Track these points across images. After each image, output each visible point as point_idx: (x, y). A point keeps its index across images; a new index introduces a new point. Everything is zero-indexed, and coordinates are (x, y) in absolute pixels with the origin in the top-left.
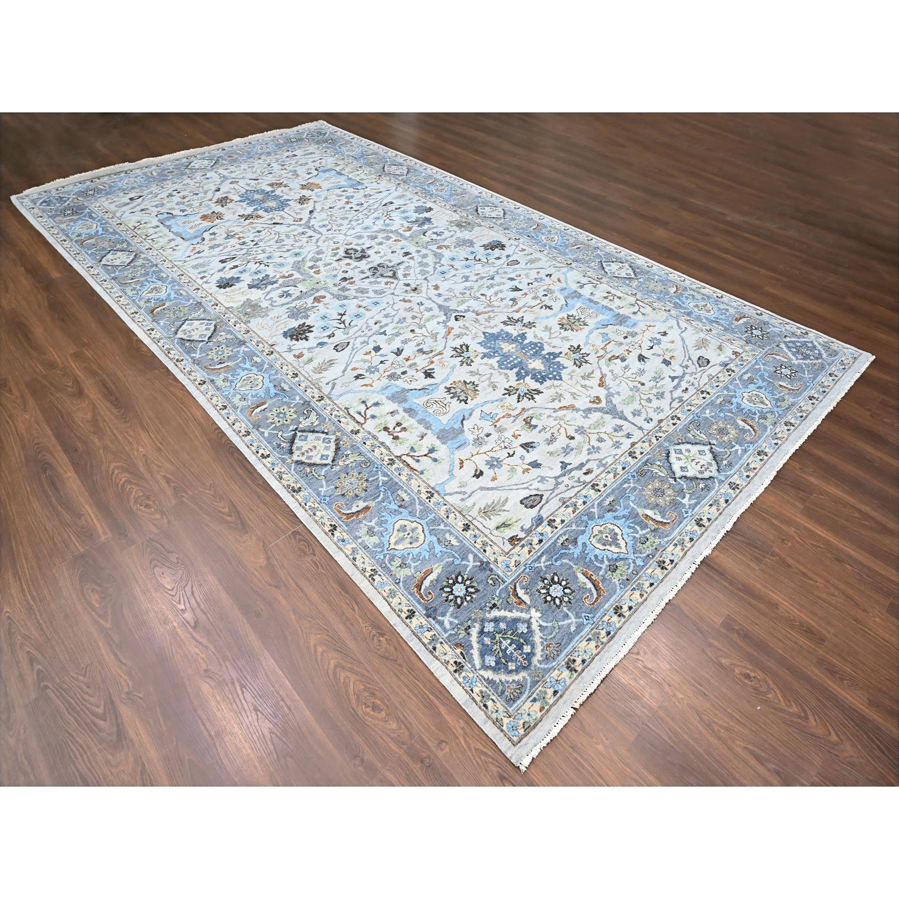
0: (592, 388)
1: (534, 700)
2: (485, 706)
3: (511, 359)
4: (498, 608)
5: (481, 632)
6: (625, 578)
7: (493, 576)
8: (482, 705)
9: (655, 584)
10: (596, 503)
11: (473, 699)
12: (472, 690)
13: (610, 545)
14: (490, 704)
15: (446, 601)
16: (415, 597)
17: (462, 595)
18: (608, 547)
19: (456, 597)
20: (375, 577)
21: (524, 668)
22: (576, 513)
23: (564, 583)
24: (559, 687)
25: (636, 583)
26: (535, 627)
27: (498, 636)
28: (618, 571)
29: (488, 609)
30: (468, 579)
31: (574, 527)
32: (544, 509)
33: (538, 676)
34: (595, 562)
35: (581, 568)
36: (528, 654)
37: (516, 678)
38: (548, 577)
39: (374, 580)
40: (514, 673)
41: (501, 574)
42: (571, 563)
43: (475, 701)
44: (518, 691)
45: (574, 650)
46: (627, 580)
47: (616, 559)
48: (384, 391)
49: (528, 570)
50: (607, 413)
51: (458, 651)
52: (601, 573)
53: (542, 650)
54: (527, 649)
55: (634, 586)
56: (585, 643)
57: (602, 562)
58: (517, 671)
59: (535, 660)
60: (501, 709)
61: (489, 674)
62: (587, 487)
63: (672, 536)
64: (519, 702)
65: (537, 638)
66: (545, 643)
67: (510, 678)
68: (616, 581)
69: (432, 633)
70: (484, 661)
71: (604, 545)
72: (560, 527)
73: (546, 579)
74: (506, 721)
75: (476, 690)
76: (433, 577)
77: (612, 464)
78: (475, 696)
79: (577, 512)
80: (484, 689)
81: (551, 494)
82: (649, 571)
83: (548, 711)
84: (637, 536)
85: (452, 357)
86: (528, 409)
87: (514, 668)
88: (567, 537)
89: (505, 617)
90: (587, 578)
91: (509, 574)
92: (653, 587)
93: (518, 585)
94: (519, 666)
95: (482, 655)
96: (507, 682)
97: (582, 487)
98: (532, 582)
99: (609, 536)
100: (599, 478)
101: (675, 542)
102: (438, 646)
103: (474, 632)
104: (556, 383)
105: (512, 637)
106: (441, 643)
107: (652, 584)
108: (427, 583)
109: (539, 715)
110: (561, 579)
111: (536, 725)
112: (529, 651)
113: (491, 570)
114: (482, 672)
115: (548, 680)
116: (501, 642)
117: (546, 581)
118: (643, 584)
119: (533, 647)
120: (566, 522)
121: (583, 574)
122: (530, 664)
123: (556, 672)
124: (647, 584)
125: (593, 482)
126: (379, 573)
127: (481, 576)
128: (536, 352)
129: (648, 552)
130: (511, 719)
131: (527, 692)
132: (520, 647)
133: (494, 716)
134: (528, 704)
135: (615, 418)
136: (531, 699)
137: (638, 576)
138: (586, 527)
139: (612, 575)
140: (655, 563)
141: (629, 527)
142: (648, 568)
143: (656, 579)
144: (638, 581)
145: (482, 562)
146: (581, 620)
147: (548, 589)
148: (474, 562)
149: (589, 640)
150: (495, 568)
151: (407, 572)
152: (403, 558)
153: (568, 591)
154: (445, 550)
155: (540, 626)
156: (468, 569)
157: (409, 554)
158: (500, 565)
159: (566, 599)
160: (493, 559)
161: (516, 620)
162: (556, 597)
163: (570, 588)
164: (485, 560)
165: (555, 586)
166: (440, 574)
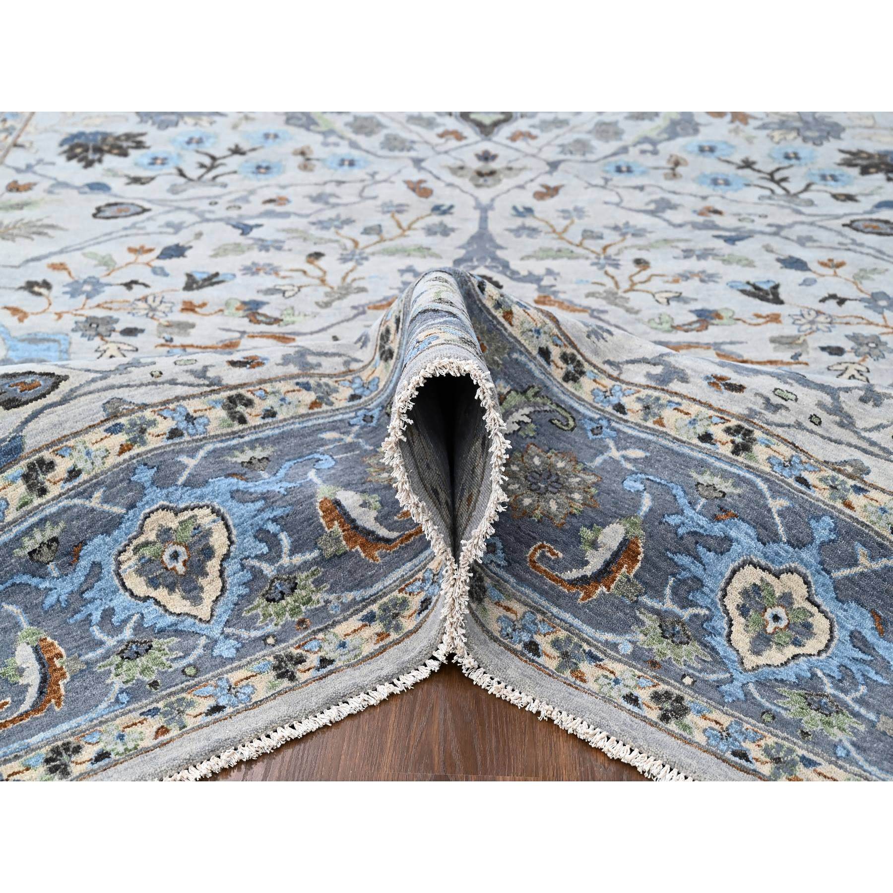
6: (149, 679)
9: (229, 710)
10: (210, 447)
13: (171, 588)
18: (161, 594)
22: (126, 456)
25: (173, 699)
28: (143, 661)
31: (95, 502)
32: (43, 421)
34: (95, 629)
35: (43, 636)
42: (23, 619)
46: (154, 684)
47: (162, 631)
52: (92, 656)
55: (160, 705)
57: (116, 630)
62: (214, 397)
63: (378, 586)
68: (116, 680)
71: (153, 583)
72: (54, 491)
79: (136, 450)
81: (94, 380)
82: (234, 677)
84: (269, 570)
88: (56, 532)
90: (40, 659)
92: (216, 716)
97: (196, 391)
99: (183, 557)
101: (375, 608)
107: (217, 709)
118: (190, 704)
120: (84, 477)
121: (36, 649)
124: (206, 704)
125: (242, 391)
129: (271, 628)
137: (192, 682)
138: (132, 506)
139: (118, 666)
140: (271, 658)
141: (262, 535)
142: (240, 667)
143: (242, 697)
144: (184, 695)
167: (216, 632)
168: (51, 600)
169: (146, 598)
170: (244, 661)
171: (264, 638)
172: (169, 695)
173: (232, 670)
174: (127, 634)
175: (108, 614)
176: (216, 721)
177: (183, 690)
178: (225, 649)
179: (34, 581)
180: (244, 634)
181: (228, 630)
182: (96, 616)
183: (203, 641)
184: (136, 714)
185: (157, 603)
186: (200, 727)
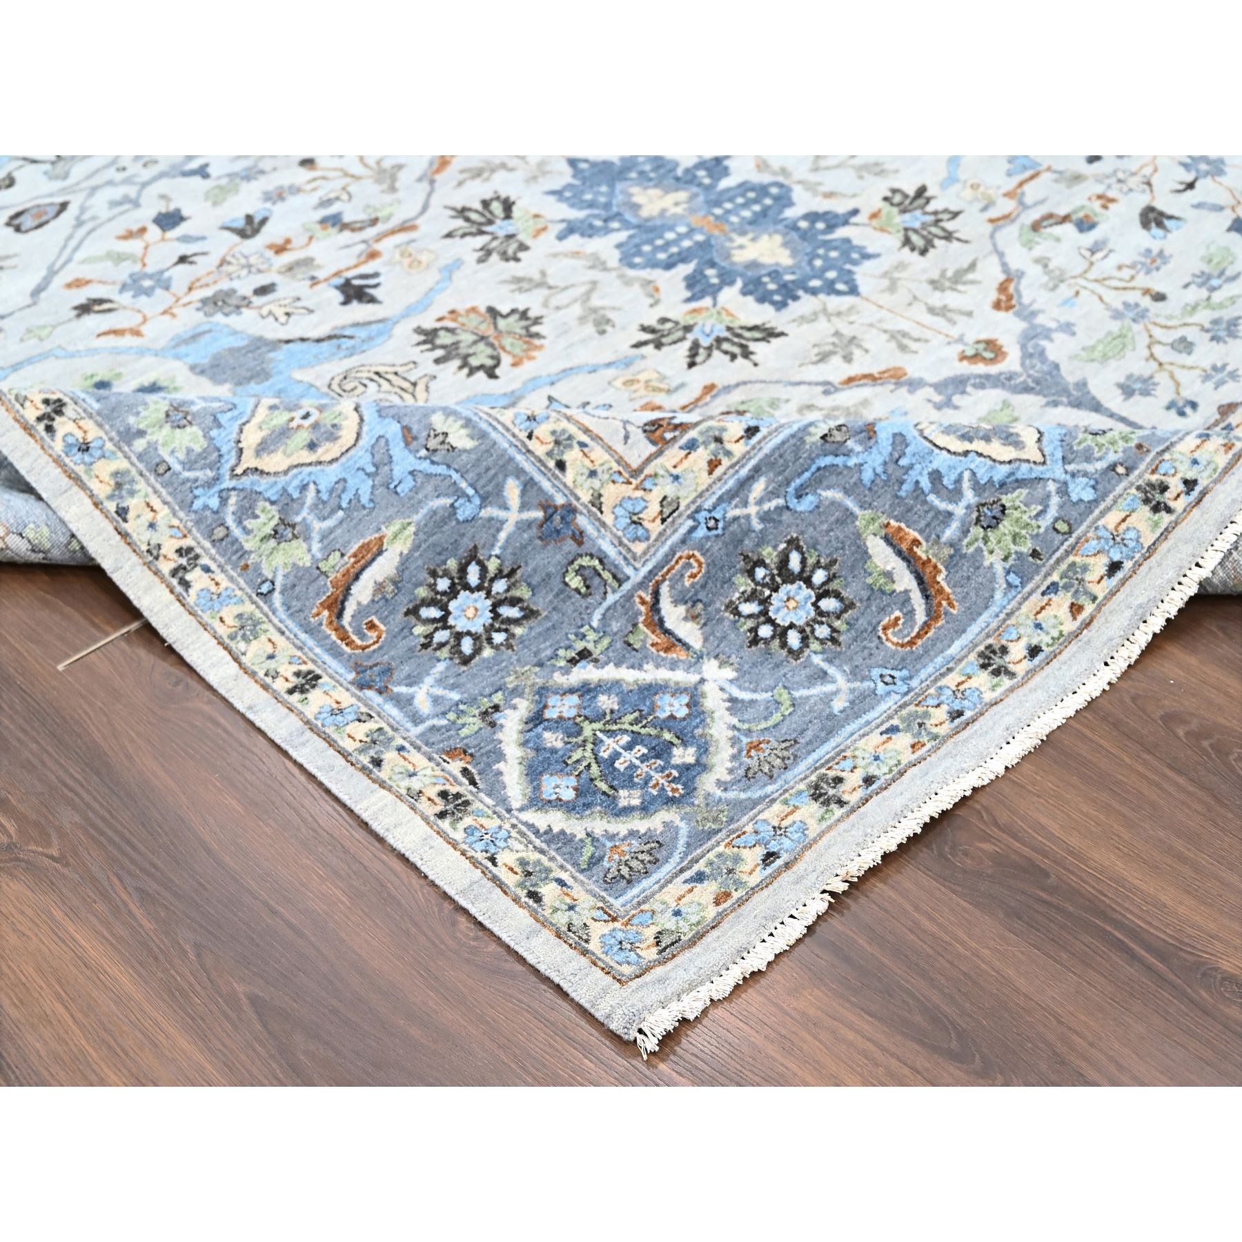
1: (700, 877)
2: (535, 896)
4: (596, 661)
5: (537, 719)
6: (1026, 548)
7: (585, 561)
8: (522, 894)
9: (1128, 565)
11: (495, 879)
12: (493, 860)
13: (986, 440)
14: (549, 891)
15: (425, 646)
16: (322, 640)
17: (477, 627)
18: (979, 446)
19: (459, 636)
20: (194, 576)
21: (671, 801)
23: (819, 577)
24: (785, 846)
25: (1064, 566)
26: (713, 701)
27: (588, 729)
28: (1006, 526)
29: (562, 663)
30: (500, 574)
33: (715, 820)
34: (932, 498)
35: (884, 520)
36: (687, 768)
37: (641, 825)
38: (770, 554)
39: (186, 585)
40: (637, 814)
41: (611, 552)
42: (850, 503)
43: (501, 885)
44: (647, 858)
45: (840, 755)
46: (1035, 554)
47: (1002, 485)
49: (701, 532)
51: (455, 767)
52: (950, 533)
53: (734, 757)
54: (683, 755)
55: (1055, 577)
56: (876, 738)
57: (955, 494)
58: (645, 809)
59: (707, 784)
60: (585, 901)
61: (556, 820)
64: (645, 883)
65: (720, 727)
66: (745, 740)
67: (621, 827)
68: (994, 561)
69: (371, 725)
70: (537, 788)
73: (761, 563)
74: (598, 930)
75: (505, 858)
76: (382, 568)
78: (502, 873)
80: (533, 856)
82: (1112, 519)
83: (741, 902)
87: (636, 802)
89: (617, 682)
90: (899, 553)
91: (639, 548)
92: (1120, 575)
93: (665, 589)
94: (654, 798)
95: (533, 773)
96: (612, 837)
98: (715, 578)
102: (390, 756)
103: (512, 722)
105: (636, 728)
106: (401, 749)
107: (1114, 567)
108: (362, 592)
109: (712, 912)
110: (811, 561)
111: (700, 936)
112: (690, 759)
113: (579, 537)
114: (530, 816)
115: (749, 828)
116: (597, 742)
117: (760, 573)
118: (1085, 568)
119: (704, 749)
121: (888, 540)
122: (690, 790)
123: (777, 807)
124: (1099, 566)
126: (204, 561)
127: (547, 559)
129: (1113, 457)
130: (617, 925)
131: (676, 858)
132: (660, 751)
133: (562, 919)
134: (678, 887)
136: (688, 874)
137: (1072, 540)
139: (986, 540)
140: (1133, 491)
142: (1109, 509)
143: (1132, 544)
144: (1071, 558)
145: (549, 508)
146: (868, 684)
147: (765, 602)
148: (524, 506)
149: (894, 730)
150: (590, 530)
151: (299, 554)
152: (286, 503)
153: (829, 604)
154: (425, 466)
155: (732, 700)
156: (502, 536)
157: (304, 488)
158: (608, 518)
159: (822, 631)
160: (586, 497)
161: (650, 690)
162: (792, 626)
163: (837, 595)
164: (560, 500)
165: (786, 589)
166: (405, 561)
167: (1059, 473)
168: (867, 476)
169: (966, 453)
170: (1109, 500)
171: (1112, 467)
172: (1058, 562)
173: (1103, 514)
174: (969, 497)
175: (936, 476)
176: (1123, 582)
177: (1067, 553)
178: (1081, 491)
179: (839, 461)
180: (1090, 468)
181: (1070, 468)
182: (925, 483)
183: (1052, 487)
184: (1036, 596)
185: (980, 455)
186: (1113, 593)
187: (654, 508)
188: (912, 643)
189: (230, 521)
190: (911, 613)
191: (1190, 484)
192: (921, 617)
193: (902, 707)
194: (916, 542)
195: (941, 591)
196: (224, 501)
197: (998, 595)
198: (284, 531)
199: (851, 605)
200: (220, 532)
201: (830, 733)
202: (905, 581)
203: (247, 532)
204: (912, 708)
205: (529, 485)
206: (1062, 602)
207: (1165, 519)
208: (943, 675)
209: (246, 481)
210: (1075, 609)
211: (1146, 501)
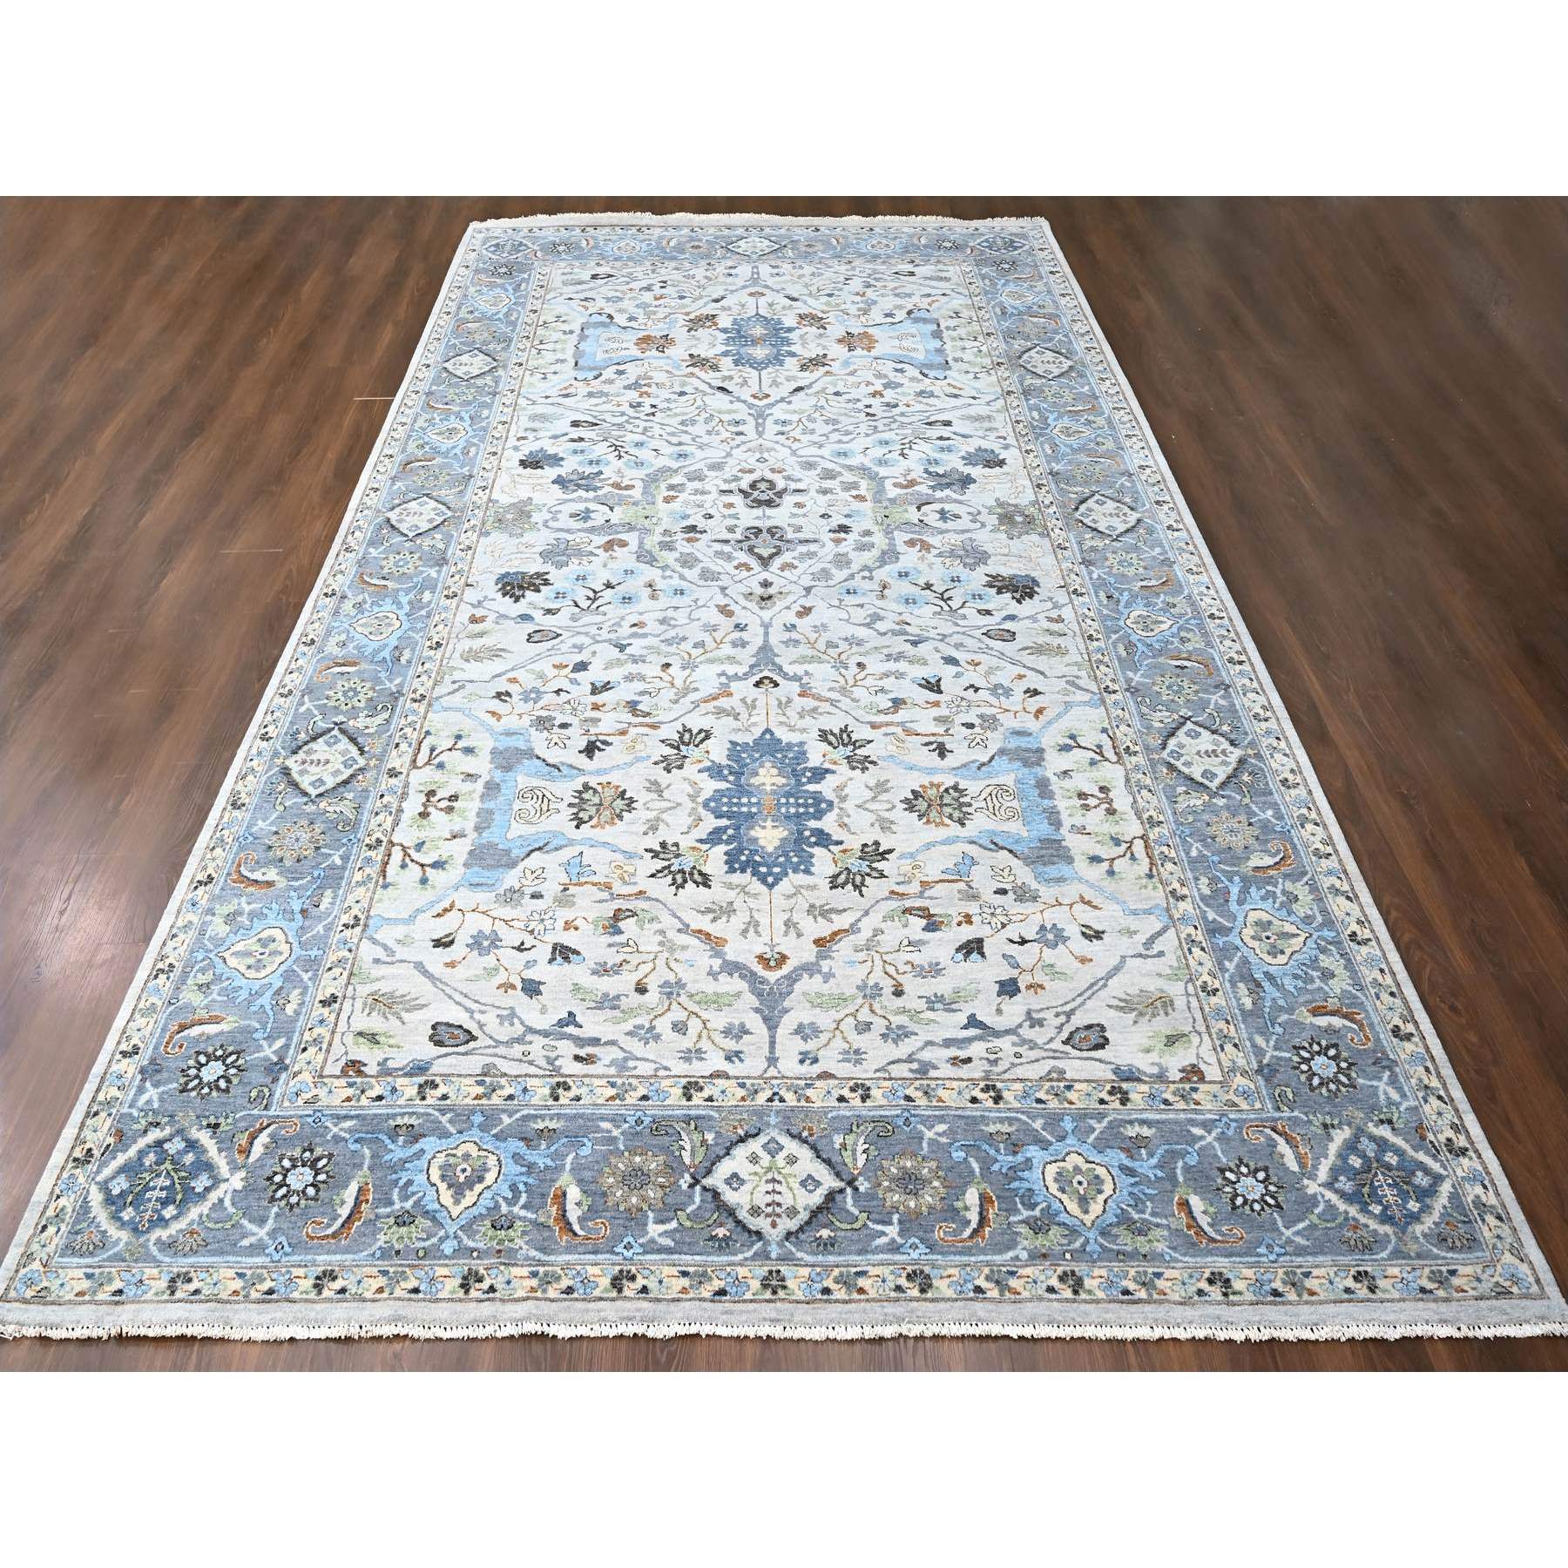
0: (799, 935)
1: (89, 1276)
2: (44, 1227)
3: (745, 800)
4: (215, 1133)
5: (159, 1143)
6: (397, 1247)
7: (266, 1090)
8: (43, 1223)
9: (421, 1295)
10: (524, 1112)
11: (46, 1207)
12: (58, 1197)
13: (450, 1186)
14: (51, 1230)
15: (183, 1071)
16: (162, 1036)
17: (206, 1080)
18: (443, 1186)
19: (197, 1077)
20: (162, 977)
21: (135, 1230)
22: (476, 1102)
23: (322, 1177)
24: (131, 1292)
25: (400, 1269)
26: (213, 1197)
27: (168, 1165)
28: (404, 1230)
29: (205, 1123)
30: (238, 1068)
31: (444, 1119)
32: (449, 1060)
33: (133, 1254)
34: (396, 1190)
35: (369, 1180)
36: (161, 1218)
37: (112, 1231)
38: (319, 1151)
39: (156, 977)
40: (119, 1224)
41: (277, 1095)
42: (367, 1162)
43: (43, 1212)
44: (91, 1247)
45: (207, 1269)
46: (398, 1252)
47: (426, 1212)
48: (502, 737)
49: (310, 1120)
50: (759, 995)
51: (111, 1140)
52: (382, 1211)
53: (181, 1230)
54: (169, 1212)
55: (391, 1270)
56: (231, 1273)
57: (406, 1197)
58: (123, 1225)
59: (157, 1234)
60: (51, 1249)
61: (96, 1197)
62: (548, 1079)
63: (552, 1258)
64: (76, 1260)
65: (194, 1213)
66: (195, 1226)
67: (106, 1225)
68: (382, 1238)
69: (118, 1094)
70: (114, 1177)
71: (443, 1178)
72: (429, 1101)
73: (312, 1151)
74: (36, 1265)
75: (62, 1201)
76: (211, 1029)
77: (637, 1077)
78: (53, 1205)
79: (484, 1101)
80: (69, 1209)
81: (488, 1047)
82: (442, 1271)
83: (83, 1303)
84: (504, 1209)
85: (663, 741)
86: (649, 899)
87: (126, 1218)
88: (415, 1123)
89: (205, 1152)
90: (357, 1198)
91: (286, 1104)
92: (413, 1296)
93: (273, 1127)
94: (133, 1222)
95: (122, 1170)
96: (98, 1226)
97: (541, 1073)
98: (289, 1141)
99: (468, 1173)
100: (586, 1080)
101: (541, 1270)
102: (103, 1115)
103: (155, 1135)
104: (757, 886)
105: (177, 1181)
106: (110, 1115)
107: (416, 1291)
108: (196, 1030)
109: (71, 1296)
110: (327, 1169)
111: (53, 1303)
112: (168, 1216)
113: (274, 1080)
114: (94, 1189)
115: (134, 1271)
116: (158, 1176)
117: (307, 1154)
118: (406, 1279)
119: (175, 1218)
120: (448, 1102)
121: (360, 1189)
122: (148, 1231)
123: (155, 1271)
124: (411, 1284)
125: (569, 1079)
126: (171, 975)
127: (256, 1077)
128: (798, 815)
129: (481, 1245)
130: (42, 1269)
131: (96, 1259)
132: (165, 1203)
133: (35, 1247)
134: (80, 1273)
135: (757, 1010)
136: (90, 1271)
137: (416, 1263)
138: (460, 1132)
139: (390, 1227)
140: (466, 1268)
141: (513, 1188)
142: (447, 1265)
143: (434, 1290)
144: (407, 1269)
145: (281, 1060)
146: (271, 1242)
147: (294, 1167)
148: (274, 1052)
149: (241, 1275)
150: (281, 1082)
151: (197, 999)
152: (218, 978)
153: (311, 1191)
154: (268, 1008)
155: (221, 1201)
156: (257, 1055)
157: (228, 979)
158: (292, 1083)
159: (294, 1199)
160: (296, 1069)
161: (209, 1167)
162: (288, 1186)
163: (318, 1191)
164: (287, 1061)
165: (307, 1169)
166: (222, 1033)
167: (452, 1231)
169: (434, 1185)
171: (473, 1250)
172: (401, 1265)
173: (441, 1265)
174: (409, 1204)
175: (409, 1184)
176: (411, 1300)
177: (409, 1266)
178: (449, 1247)
180: (465, 1241)
181: (459, 1233)
183: (442, 1233)
184: (376, 1269)
185: (438, 1191)
186: (400, 1300)
187: (309, 1096)
188: (312, 1238)
189: (197, 968)
190: (329, 1226)
191: (492, 1289)
192: (329, 1231)
193: (262, 1267)
194: (367, 1201)
195: (350, 1229)
196: (203, 960)
197: (365, 1253)
198: (204, 988)
199: (317, 1200)
200: (188, 969)
201: (222, 1253)
202: (344, 1212)
203: (195, 977)
204: (265, 1271)
205: (287, 1046)
206: (382, 1281)
207: (461, 1294)
208: (300, 1266)
209: (217, 960)
210: (380, 1290)
211: (465, 1278)
